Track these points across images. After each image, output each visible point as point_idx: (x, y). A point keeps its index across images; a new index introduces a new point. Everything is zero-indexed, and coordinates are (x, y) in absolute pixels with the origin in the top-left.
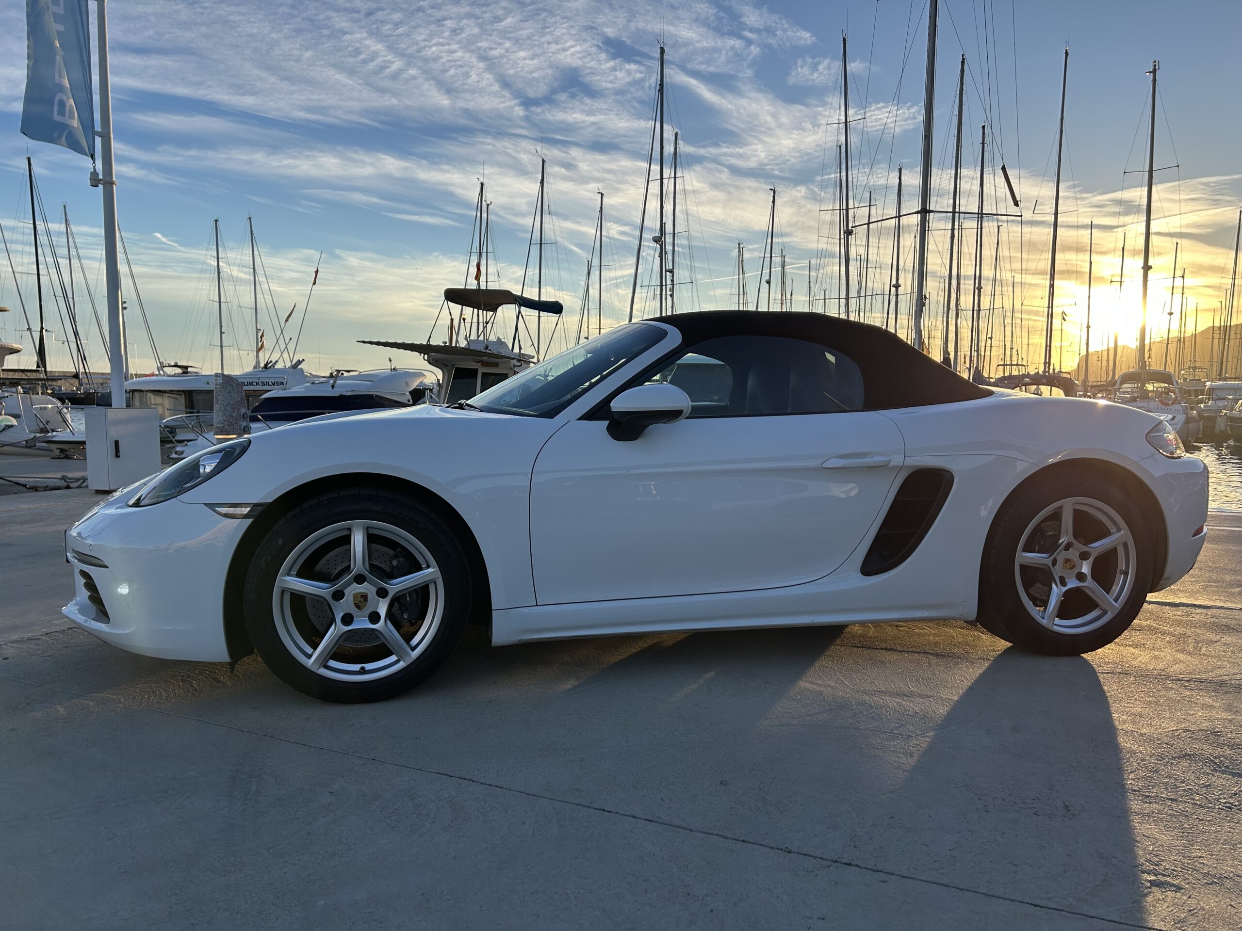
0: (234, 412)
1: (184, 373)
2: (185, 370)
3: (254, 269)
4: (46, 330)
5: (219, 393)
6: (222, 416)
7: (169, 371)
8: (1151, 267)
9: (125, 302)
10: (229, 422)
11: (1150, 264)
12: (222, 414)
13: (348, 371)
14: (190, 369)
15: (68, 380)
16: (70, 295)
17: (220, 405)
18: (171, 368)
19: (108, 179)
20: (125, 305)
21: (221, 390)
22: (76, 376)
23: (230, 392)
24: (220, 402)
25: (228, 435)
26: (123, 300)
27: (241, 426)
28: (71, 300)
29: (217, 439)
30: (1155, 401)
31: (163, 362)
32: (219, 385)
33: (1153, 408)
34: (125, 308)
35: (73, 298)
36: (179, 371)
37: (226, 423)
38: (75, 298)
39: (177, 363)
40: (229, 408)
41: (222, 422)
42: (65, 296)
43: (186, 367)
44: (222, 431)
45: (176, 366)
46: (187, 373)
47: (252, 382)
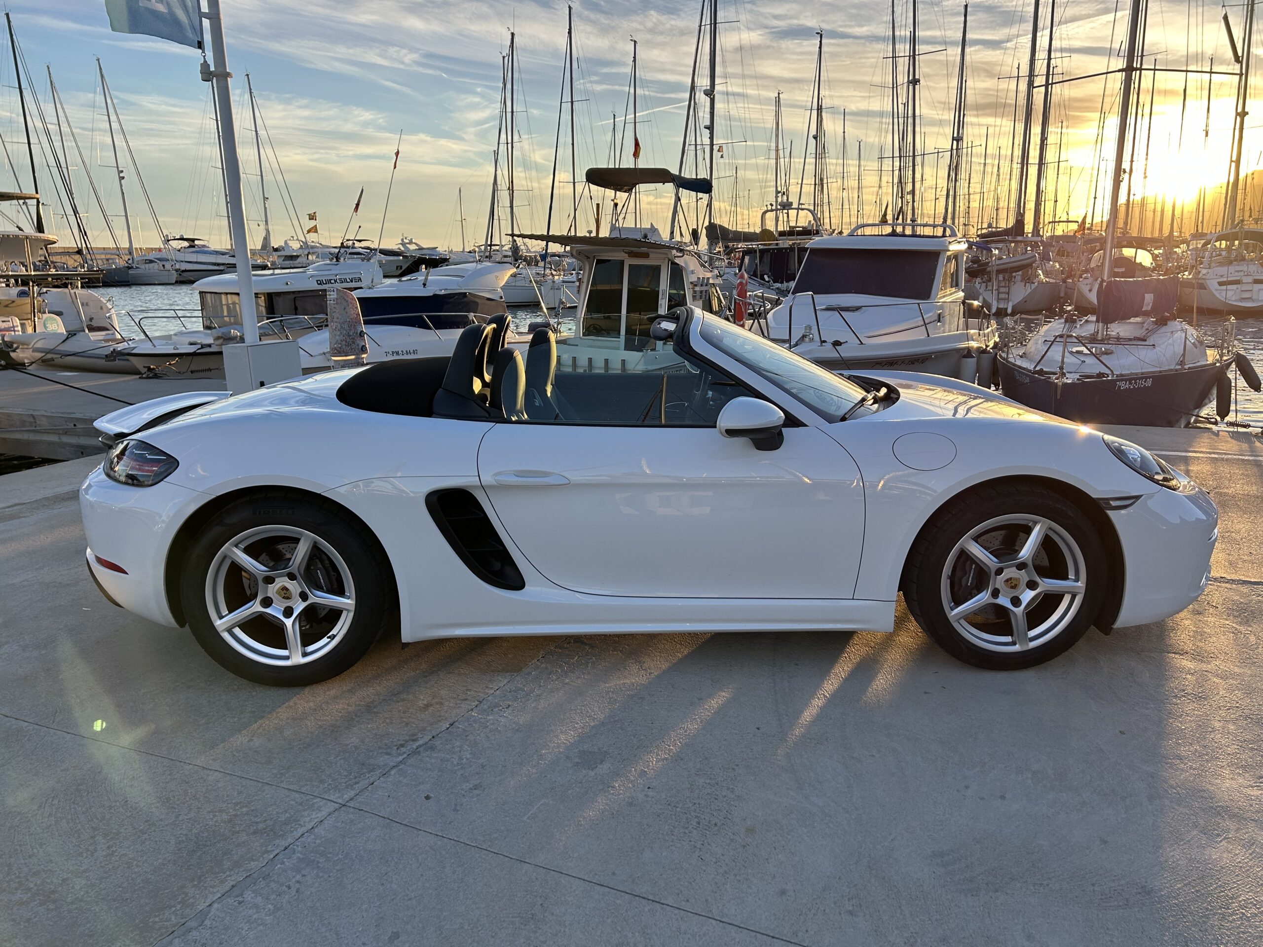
0: (350, 330)
1: (191, 246)
2: (192, 244)
3: (256, 131)
4: (43, 204)
5: (334, 310)
6: (339, 336)
7: (175, 244)
8: (1247, 113)
9: (122, 172)
10: (346, 342)
11: (1246, 110)
12: (338, 333)
13: (360, 241)
14: (196, 242)
15: (73, 256)
16: (63, 165)
17: (335, 324)
18: (177, 241)
19: (220, 70)
20: (121, 175)
21: (335, 306)
22: (79, 252)
23: (345, 308)
24: (335, 320)
25: (346, 356)
26: (120, 169)
27: (358, 345)
28: (65, 170)
29: (335, 361)
30: (1255, 264)
31: (167, 236)
32: (334, 301)
33: (1252, 272)
34: (123, 178)
35: (67, 168)
36: (186, 244)
37: (344, 343)
38: (69, 168)
39: (182, 235)
40: (346, 326)
41: (339, 342)
42: (59, 167)
43: (193, 240)
44: (340, 353)
45: (182, 239)
46: (193, 246)
47: (330, 280)
